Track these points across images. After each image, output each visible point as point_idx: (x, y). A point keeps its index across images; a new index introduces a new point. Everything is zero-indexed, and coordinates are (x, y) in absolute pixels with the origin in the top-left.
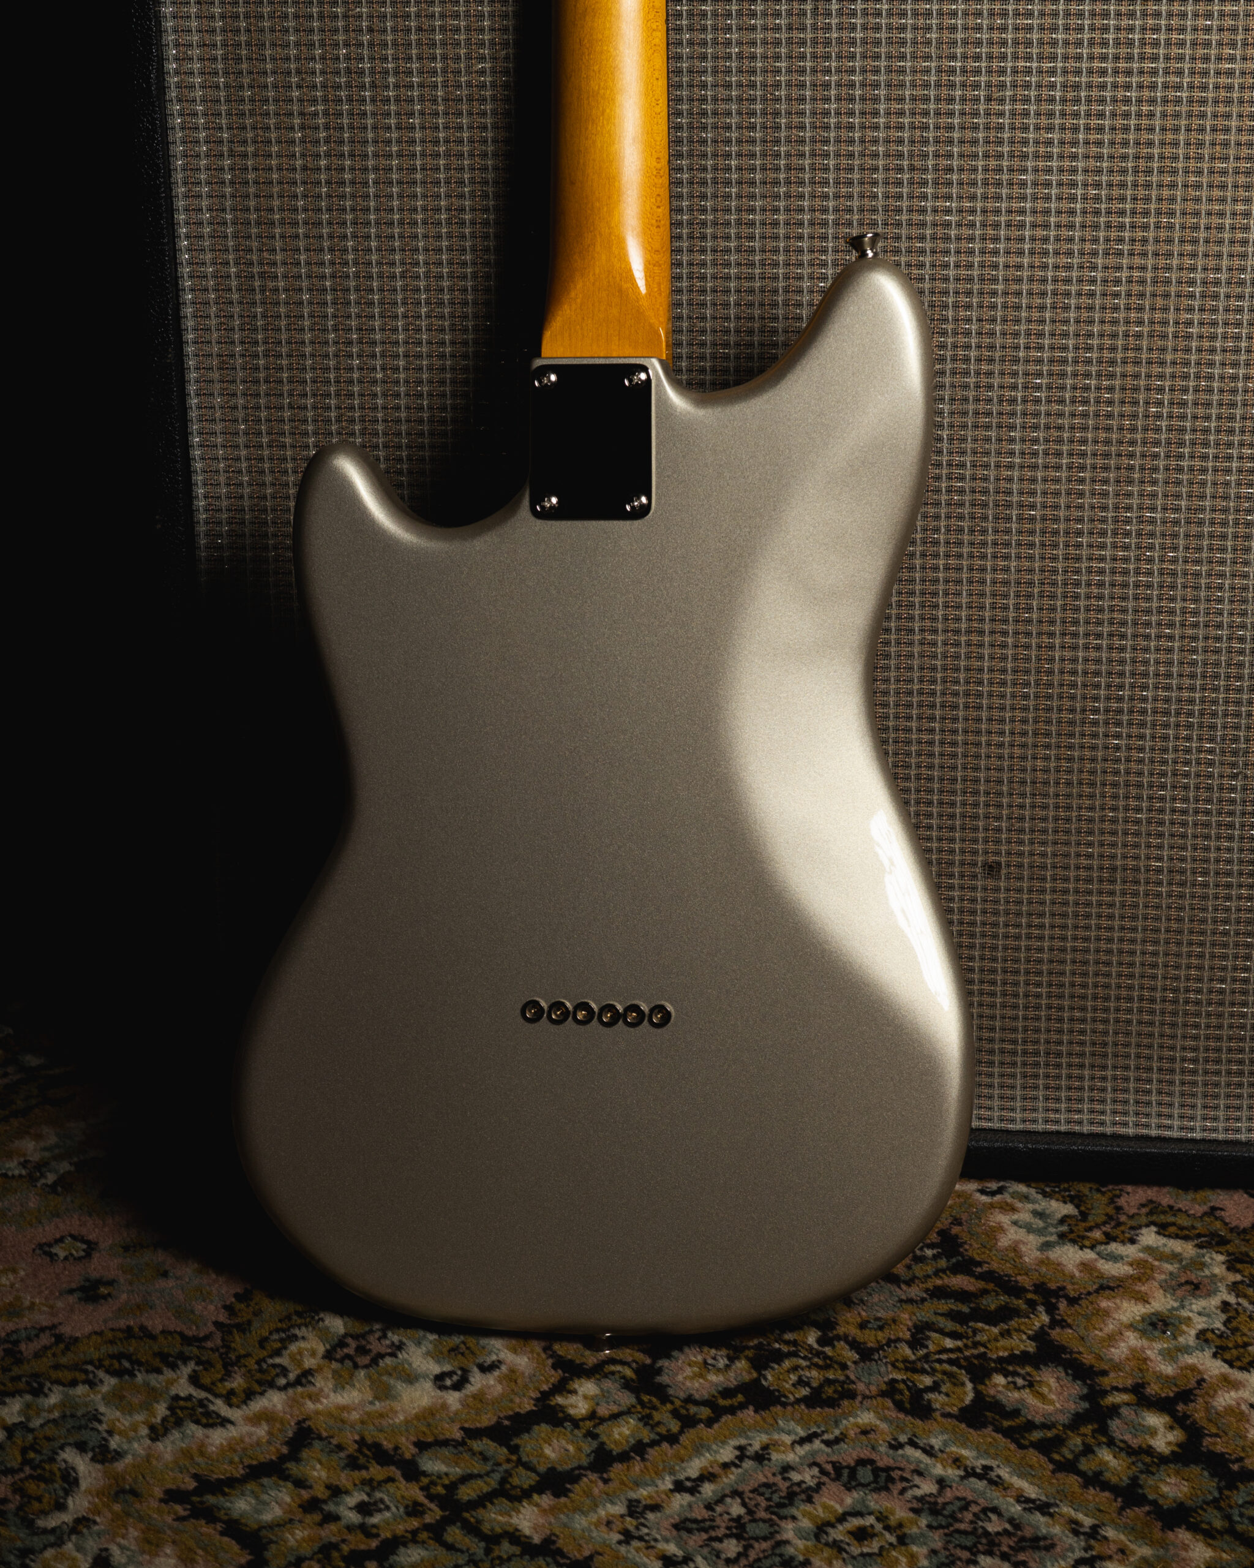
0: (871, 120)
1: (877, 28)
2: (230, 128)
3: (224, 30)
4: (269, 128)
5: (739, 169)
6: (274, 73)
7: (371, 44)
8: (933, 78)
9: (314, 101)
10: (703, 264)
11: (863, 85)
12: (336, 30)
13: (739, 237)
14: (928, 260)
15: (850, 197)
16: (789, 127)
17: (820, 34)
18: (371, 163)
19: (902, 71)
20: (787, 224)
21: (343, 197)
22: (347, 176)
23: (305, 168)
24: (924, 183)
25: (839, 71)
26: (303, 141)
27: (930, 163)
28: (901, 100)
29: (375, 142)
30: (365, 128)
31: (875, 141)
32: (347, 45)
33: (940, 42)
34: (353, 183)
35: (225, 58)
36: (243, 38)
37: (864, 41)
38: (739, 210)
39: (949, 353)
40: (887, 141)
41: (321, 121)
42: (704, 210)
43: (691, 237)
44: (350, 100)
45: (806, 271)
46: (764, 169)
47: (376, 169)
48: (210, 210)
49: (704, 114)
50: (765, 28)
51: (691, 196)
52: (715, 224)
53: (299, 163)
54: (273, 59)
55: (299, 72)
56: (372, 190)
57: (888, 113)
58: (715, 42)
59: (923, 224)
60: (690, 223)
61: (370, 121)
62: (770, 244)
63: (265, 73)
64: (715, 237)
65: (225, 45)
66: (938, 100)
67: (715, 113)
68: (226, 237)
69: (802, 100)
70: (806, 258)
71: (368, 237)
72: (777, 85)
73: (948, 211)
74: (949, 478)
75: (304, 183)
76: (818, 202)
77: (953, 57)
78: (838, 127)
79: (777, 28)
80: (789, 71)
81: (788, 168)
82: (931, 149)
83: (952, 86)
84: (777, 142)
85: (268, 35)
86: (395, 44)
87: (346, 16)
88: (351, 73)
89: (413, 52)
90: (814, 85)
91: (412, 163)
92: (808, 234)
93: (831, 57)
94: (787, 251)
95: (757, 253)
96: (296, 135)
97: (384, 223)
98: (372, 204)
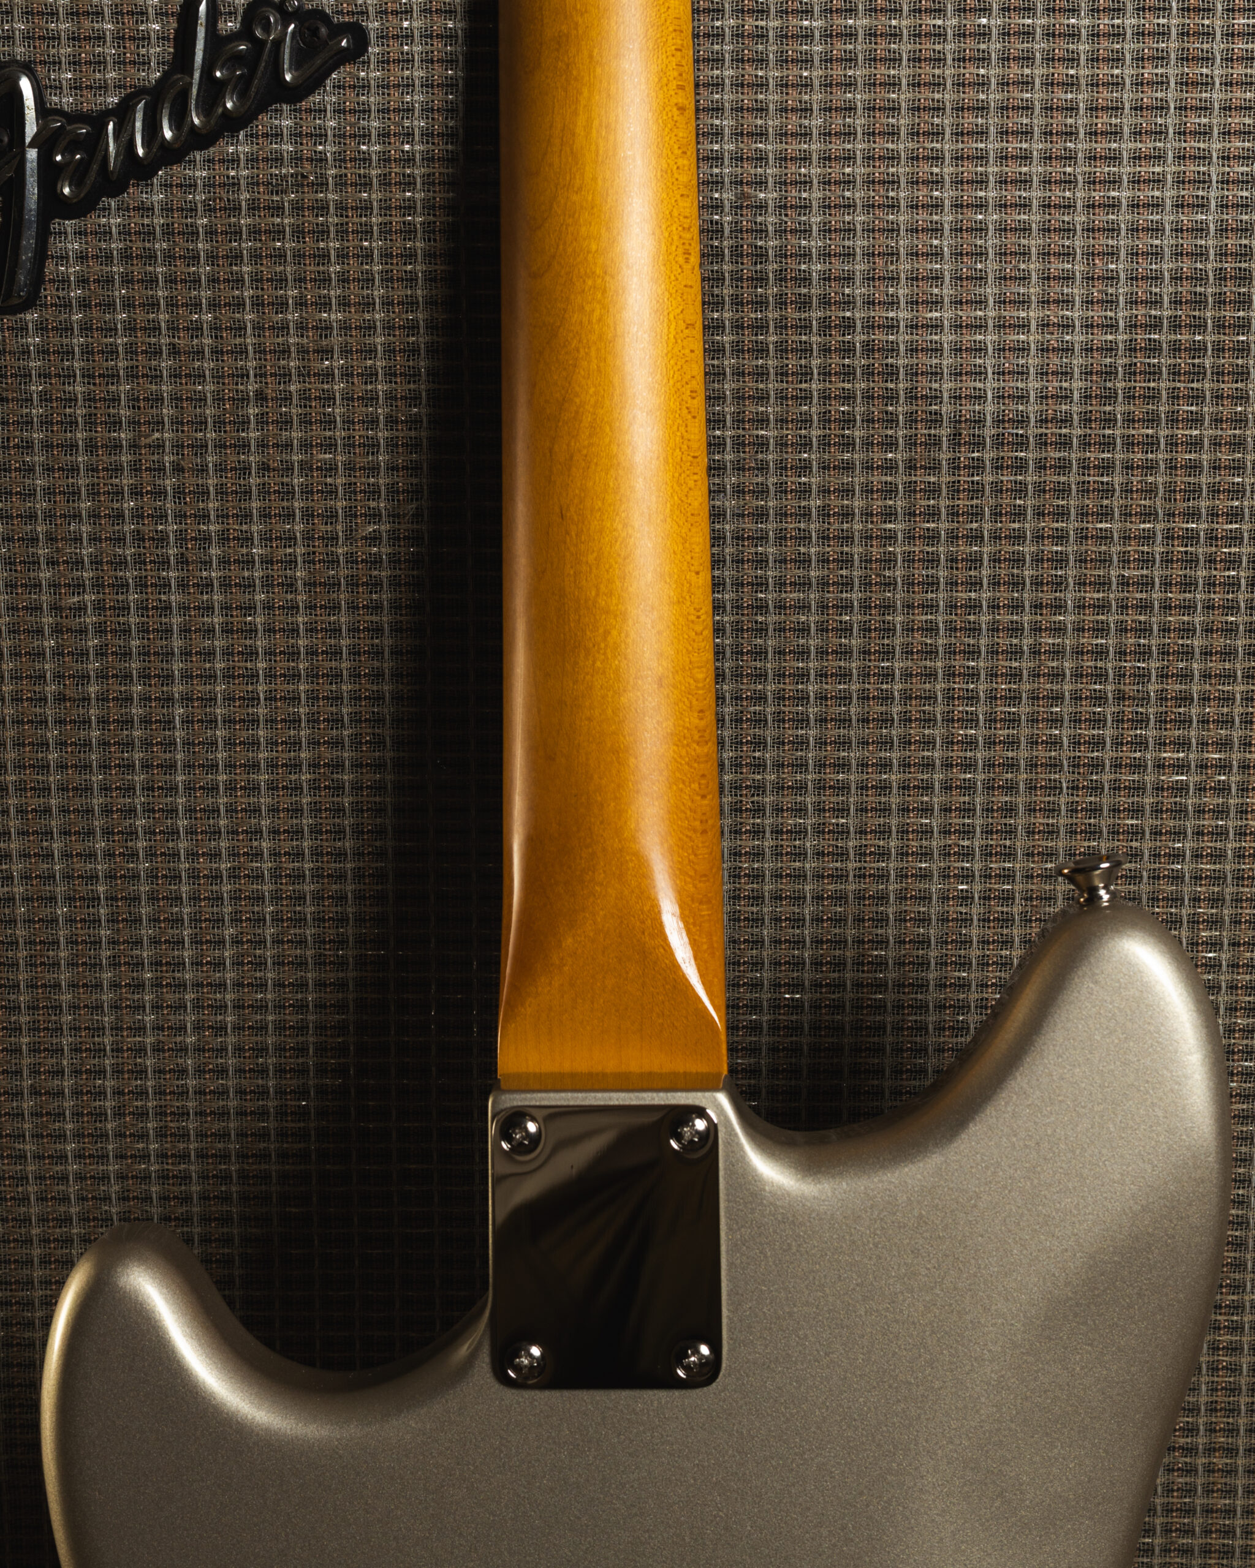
0: (1047, 618)
1: (1063, 467)
5: (822, 698)
7: (179, 493)
8: (1159, 549)
9: (78, 587)
10: (759, 854)
11: (1038, 560)
12: (118, 469)
13: (820, 810)
14: (1146, 846)
15: (1014, 743)
16: (909, 629)
17: (964, 475)
18: (177, 689)
20: (904, 787)
21: (129, 745)
22: (136, 711)
23: (61, 698)
24: (1142, 721)
25: (996, 537)
26: (58, 653)
27: (1153, 688)
29: (186, 654)
30: (169, 631)
31: (1058, 652)
32: (136, 492)
33: (1170, 490)
34: (146, 721)
37: (1040, 488)
38: (821, 765)
40: (1079, 652)
41: (91, 620)
44: (141, 584)
45: (936, 865)
46: (864, 698)
47: (187, 699)
49: (762, 607)
50: (868, 467)
52: (779, 788)
53: (51, 689)
55: (51, 538)
56: (179, 734)
57: (1080, 607)
58: (781, 489)
59: (1139, 788)
61: (176, 621)
62: (874, 821)
64: (778, 810)
66: (1167, 584)
67: (780, 607)
69: (932, 584)
70: (936, 843)
71: (173, 811)
72: (889, 561)
73: (1182, 767)
75: (60, 722)
76: (956, 754)
77: (1195, 515)
78: (994, 628)
79: (890, 467)
80: (910, 537)
81: (907, 697)
82: (1154, 665)
83: (1191, 561)
84: (888, 653)
86: (221, 491)
87: (134, 446)
88: (144, 540)
89: (254, 505)
90: (953, 560)
91: (250, 688)
92: (940, 804)
93: (983, 514)
94: (903, 832)
95: (852, 835)
96: (46, 644)
97: (201, 788)
98: (180, 756)
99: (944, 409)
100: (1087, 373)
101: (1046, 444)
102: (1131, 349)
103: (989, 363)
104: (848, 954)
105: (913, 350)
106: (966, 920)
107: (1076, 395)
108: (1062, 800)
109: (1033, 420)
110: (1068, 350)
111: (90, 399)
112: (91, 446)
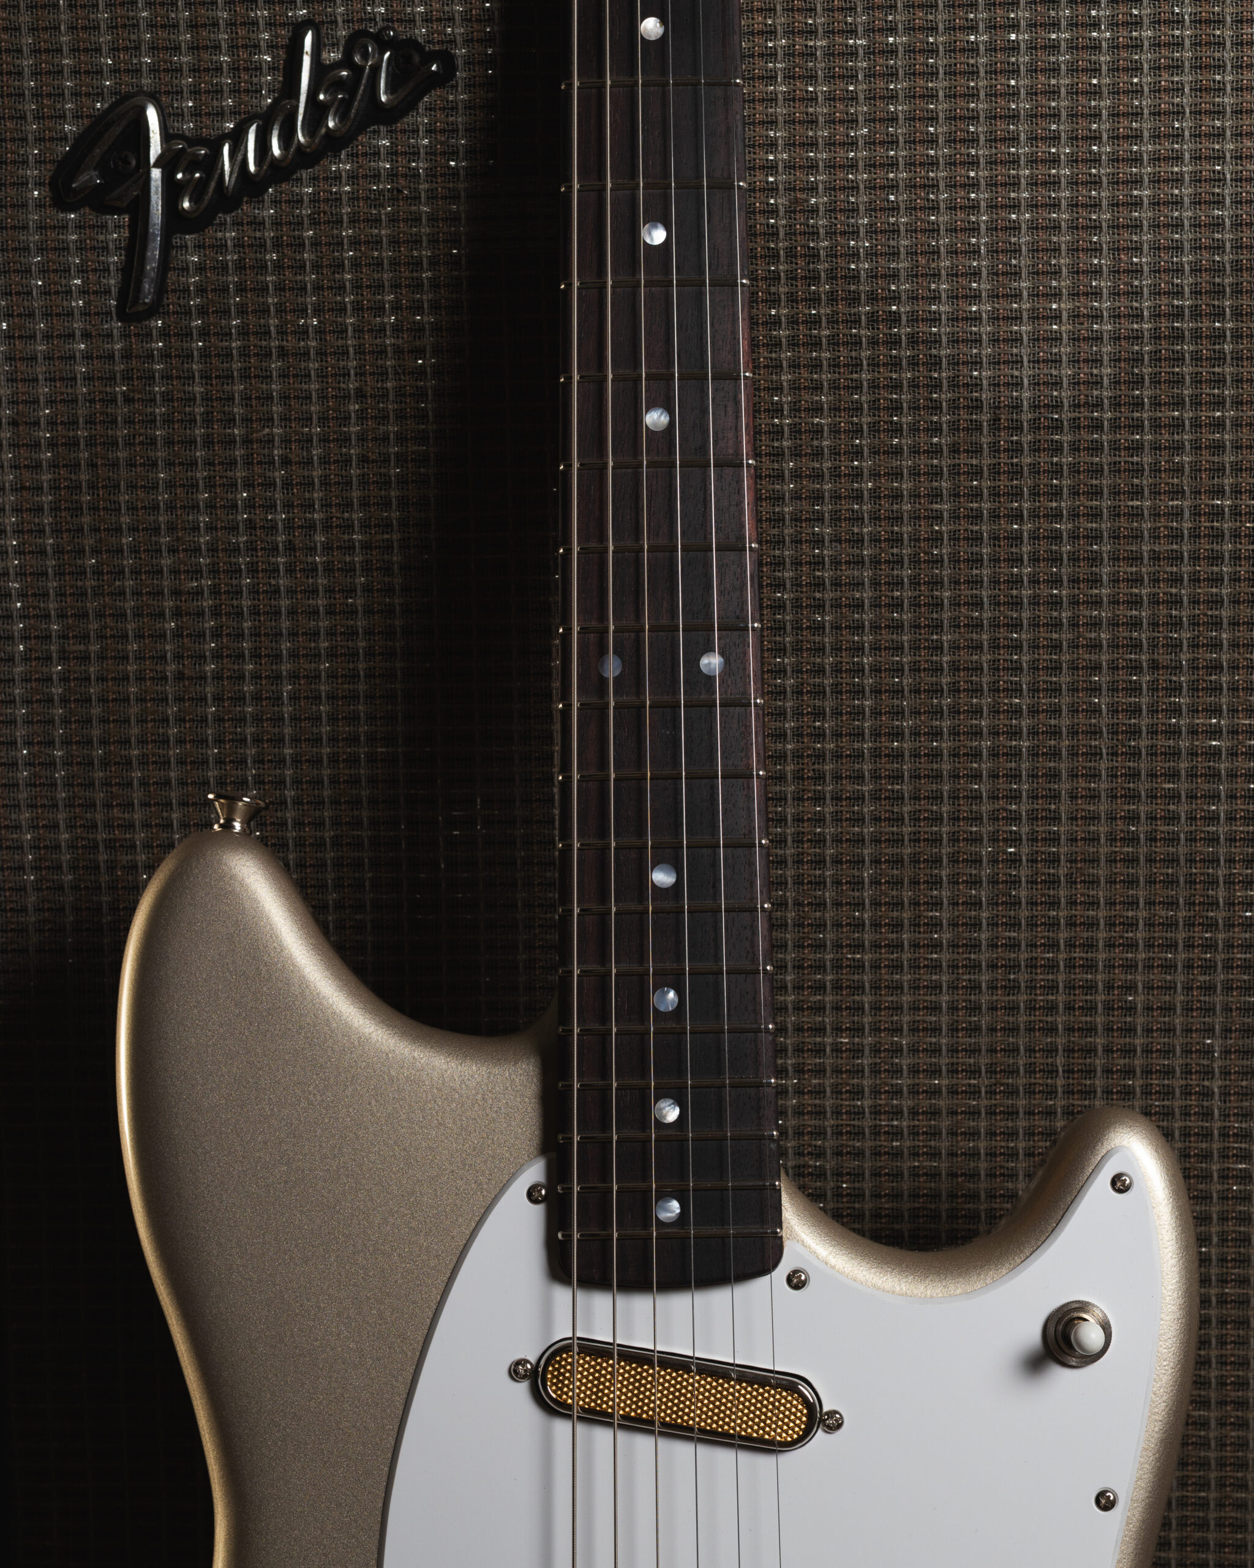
0: (1085, 592)
1: (1096, 448)
2: (62, 616)
3: (54, 465)
4: (124, 615)
5: (876, 670)
6: (133, 529)
7: (287, 484)
8: (1187, 525)
9: (197, 573)
10: (820, 820)
11: (1074, 537)
12: (233, 463)
13: (876, 776)
14: (1183, 809)
15: (1056, 711)
16: (955, 604)
17: (1004, 458)
18: (285, 667)
19: (1136, 514)
20: (954, 754)
21: (241, 720)
22: (248, 688)
23: (180, 676)
24: (1176, 689)
25: (1034, 515)
26: (178, 634)
27: (1184, 658)
28: (1135, 559)
29: (293, 634)
30: (278, 613)
31: (1096, 624)
32: (248, 485)
33: (1196, 469)
34: (257, 698)
35: (55, 509)
36: (84, 477)
37: (1075, 469)
38: (876, 734)
39: (1220, 957)
40: (1114, 624)
41: (207, 603)
42: (820, 735)
43: (799, 777)
44: (253, 570)
45: (986, 829)
46: (915, 669)
47: (294, 677)
48: (28, 744)
49: (819, 584)
50: (915, 451)
51: (798, 714)
52: (838, 756)
53: (171, 668)
54: (132, 508)
55: (171, 528)
56: (287, 710)
57: (1115, 581)
58: (836, 474)
59: (1175, 754)
60: (798, 756)
61: (284, 603)
62: (927, 787)
63: (119, 530)
64: (837, 777)
65: (55, 487)
66: (1195, 558)
67: (836, 584)
68: (54, 785)
69: (976, 561)
70: (985, 808)
71: (280, 783)
72: (936, 539)
73: (1215, 732)
74: (1224, 1156)
75: (179, 699)
76: (1003, 720)
77: (1219, 492)
78: (1035, 602)
79: (936, 451)
80: (955, 517)
81: (955, 668)
82: (1186, 635)
83: (1217, 536)
84: (937, 627)
85: (123, 473)
86: (325, 483)
87: (247, 441)
88: (255, 529)
89: (354, 494)
90: (995, 538)
91: (351, 666)
92: (989, 770)
93: (1022, 495)
94: (954, 797)
95: (907, 801)
96: (167, 626)
97: (307, 761)
98: (287, 731)
99: (984, 396)
100: (1116, 360)
101: (1079, 427)
102: (1156, 337)
103: (1025, 352)
104: (905, 915)
105: (954, 341)
106: (1015, 882)
107: (1106, 381)
108: (1103, 765)
109: (1066, 404)
110: (1098, 338)
111: (207, 398)
112: (208, 442)
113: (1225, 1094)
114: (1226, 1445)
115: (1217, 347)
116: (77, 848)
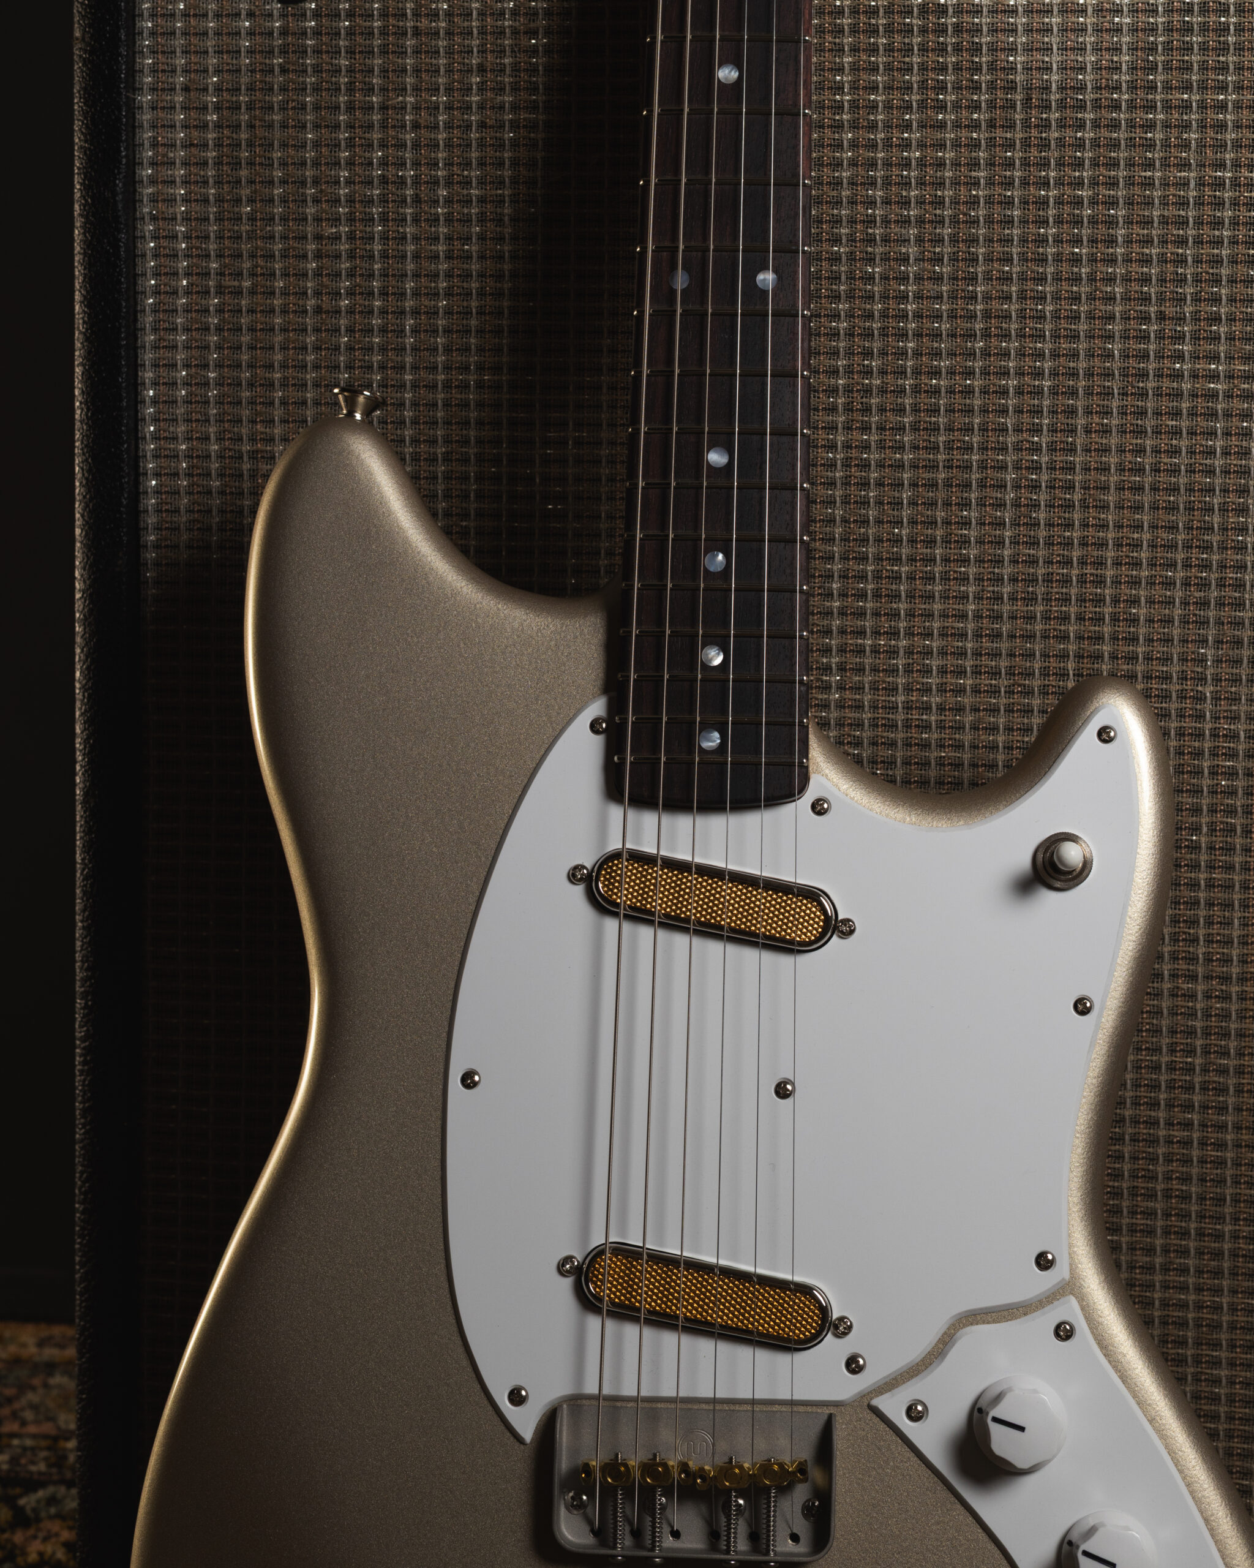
0: (1104, 251)
1: (1115, 125)
2: (220, 256)
3: (218, 126)
4: (273, 256)
5: (918, 316)
6: (284, 182)
7: (416, 145)
8: (1193, 194)
9: (336, 220)
10: (866, 447)
11: (1093, 202)
12: (370, 127)
13: (916, 410)
14: (1184, 443)
15: (1075, 355)
16: (989, 259)
17: (1034, 133)
18: (409, 304)
19: (1149, 183)
20: (985, 392)
21: (369, 349)
22: (376, 322)
23: (318, 310)
24: (1180, 338)
26: (318, 273)
27: (1188, 310)
28: (1147, 222)
29: (416, 275)
30: (404, 257)
31: (1110, 280)
32: (383, 145)
33: (1201, 145)
34: (383, 330)
35: (218, 163)
36: (244, 136)
37: (1096, 144)
38: (917, 372)
39: (1214, 576)
40: (1126, 279)
41: (344, 247)
42: (868, 372)
43: (849, 408)
44: (384, 219)
46: (953, 316)
47: (416, 312)
48: (187, 366)
49: (871, 240)
50: (957, 125)
51: (849, 353)
52: (883, 391)
53: (311, 303)
54: (283, 164)
55: (316, 182)
56: (409, 341)
57: (1128, 241)
58: (888, 144)
59: (1178, 395)
60: (848, 390)
61: (410, 248)
62: (960, 420)
63: (271, 182)
64: (882, 410)
65: (219, 145)
66: (1199, 223)
67: (886, 240)
68: (207, 402)
69: (1009, 222)
70: (1011, 439)
72: (974, 202)
73: (1214, 377)
74: (1214, 754)
75: (317, 330)
76: (1028, 363)
77: (1221, 166)
78: (1058, 258)
79: (975, 126)
80: (990, 183)
81: (987, 315)
82: (1189, 290)
83: (1219, 204)
84: (973, 279)
85: (277, 133)
86: (449, 145)
87: (384, 108)
88: (387, 183)
89: (473, 155)
90: (1025, 202)
91: (465, 304)
92: (1014, 406)
93: (1049, 165)
94: (983, 429)
95: (942, 431)
96: (309, 266)
97: (424, 386)
98: (409, 359)
99: (1018, 78)
100: (1133, 49)
101: (1100, 107)
102: (1169, 29)
103: (1055, 41)
104: (938, 532)
105: (993, 31)
106: (1036, 506)
107: (1124, 67)
108: (1114, 404)
109: (1089, 86)
110: (1118, 30)
111: (351, 70)
112: (350, 108)
113: (1216, 699)
114: (1211, 1016)
115: (1222, 39)
116: (224, 458)
